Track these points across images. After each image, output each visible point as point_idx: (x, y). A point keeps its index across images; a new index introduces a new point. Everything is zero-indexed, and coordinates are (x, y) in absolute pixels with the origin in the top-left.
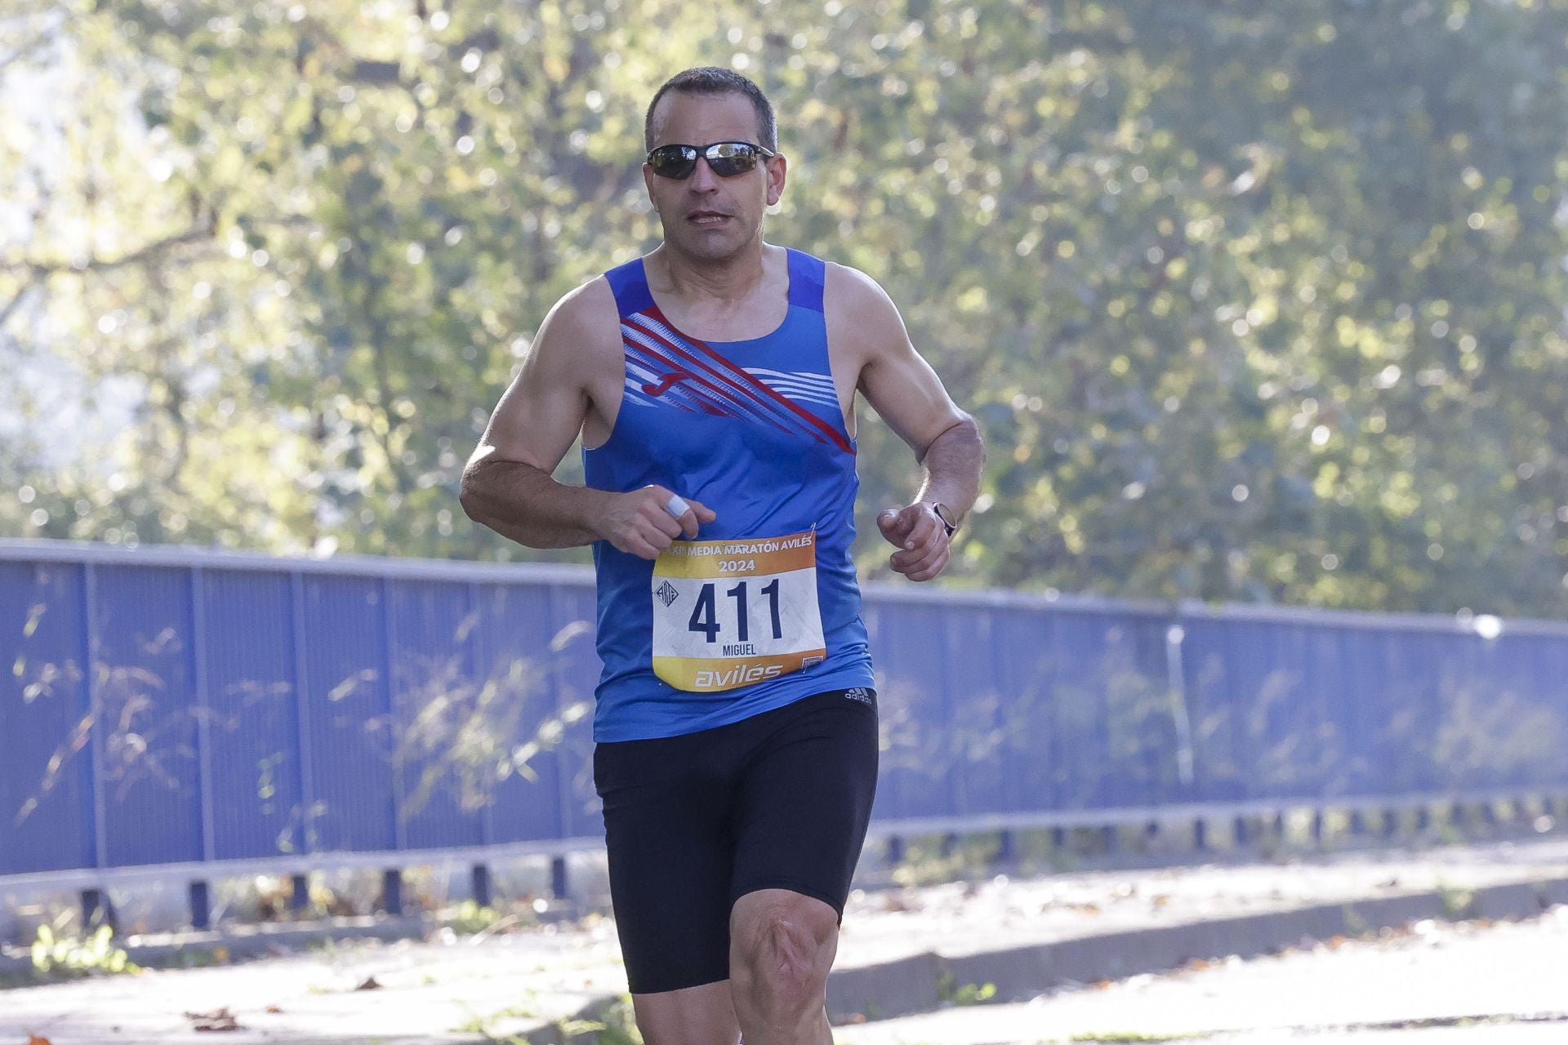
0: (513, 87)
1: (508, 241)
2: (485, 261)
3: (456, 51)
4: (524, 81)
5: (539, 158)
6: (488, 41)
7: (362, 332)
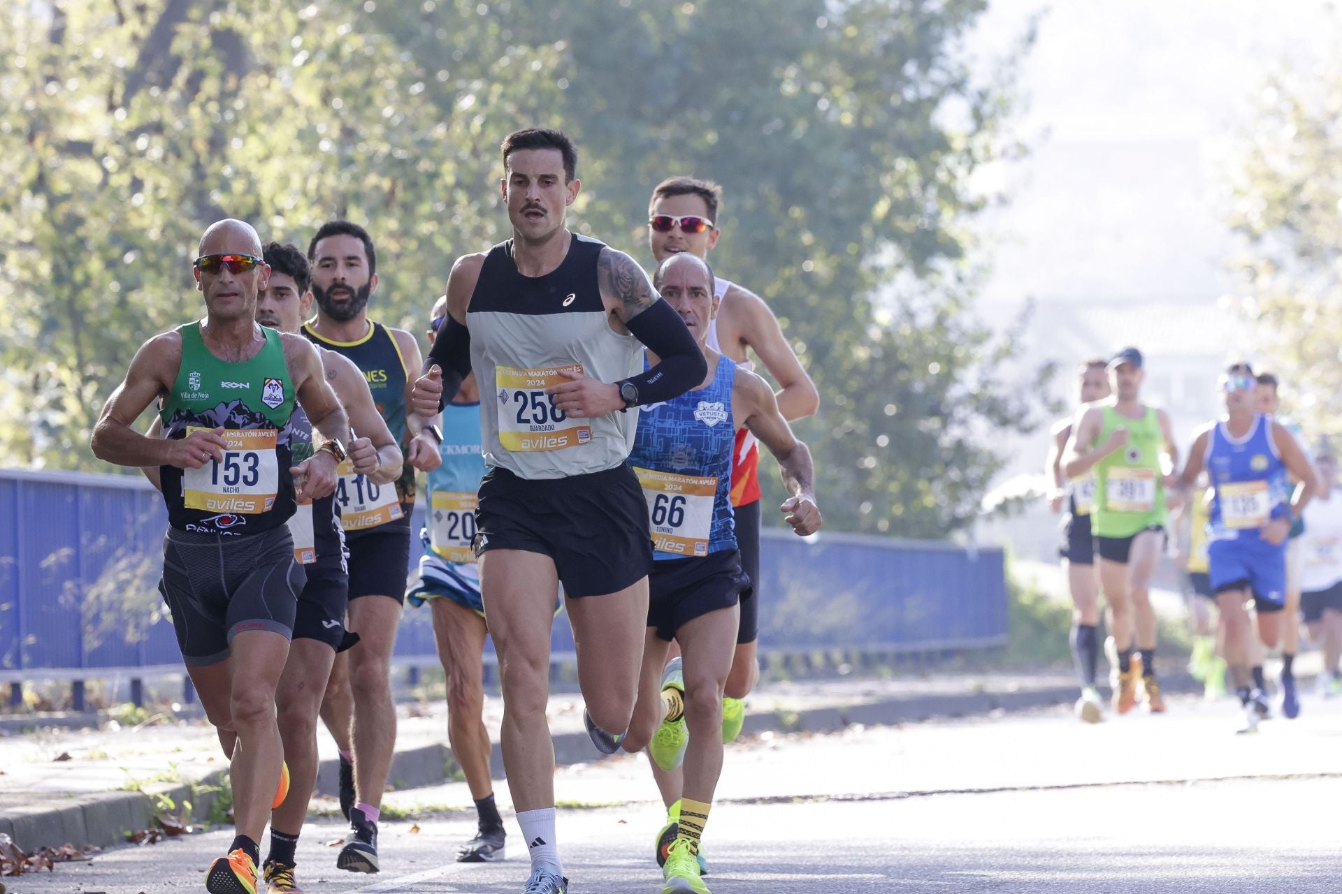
0: (172, 159)
1: (166, 262)
2: (150, 274)
3: (133, 135)
4: (179, 155)
5: (188, 206)
6: (157, 128)
7: (66, 322)
